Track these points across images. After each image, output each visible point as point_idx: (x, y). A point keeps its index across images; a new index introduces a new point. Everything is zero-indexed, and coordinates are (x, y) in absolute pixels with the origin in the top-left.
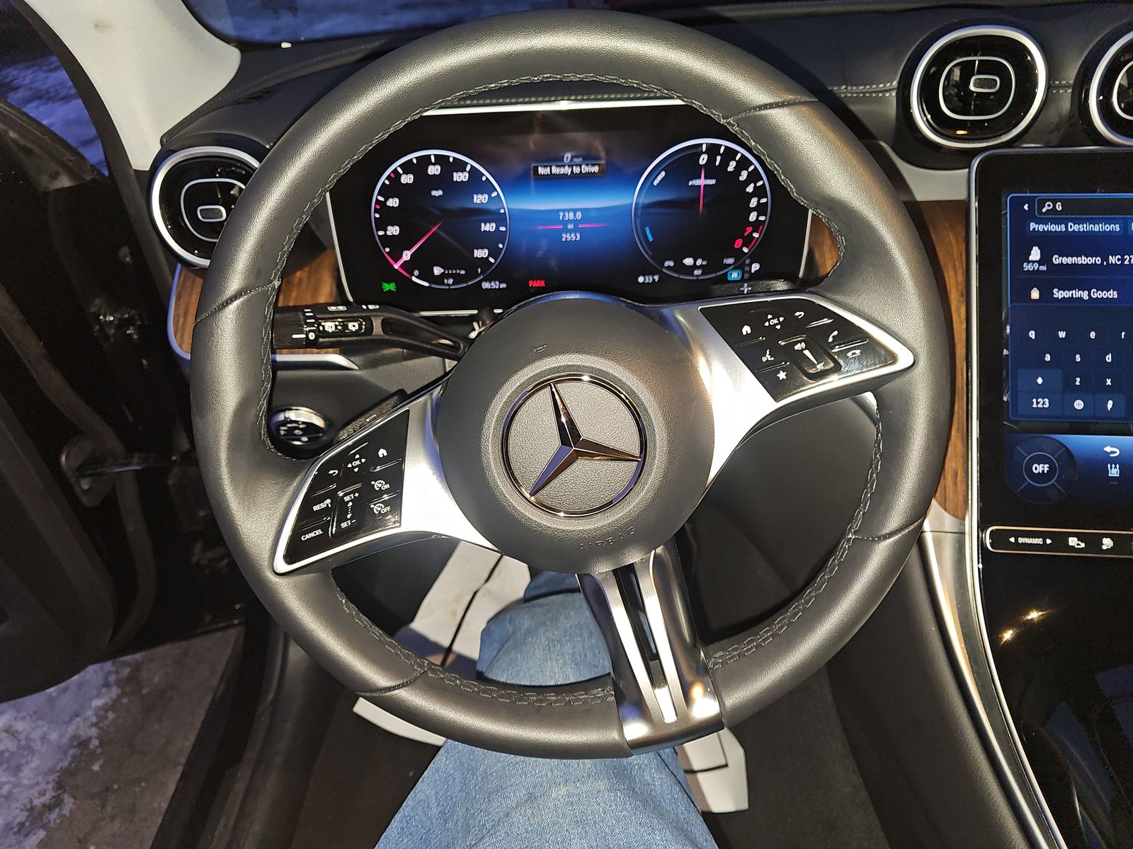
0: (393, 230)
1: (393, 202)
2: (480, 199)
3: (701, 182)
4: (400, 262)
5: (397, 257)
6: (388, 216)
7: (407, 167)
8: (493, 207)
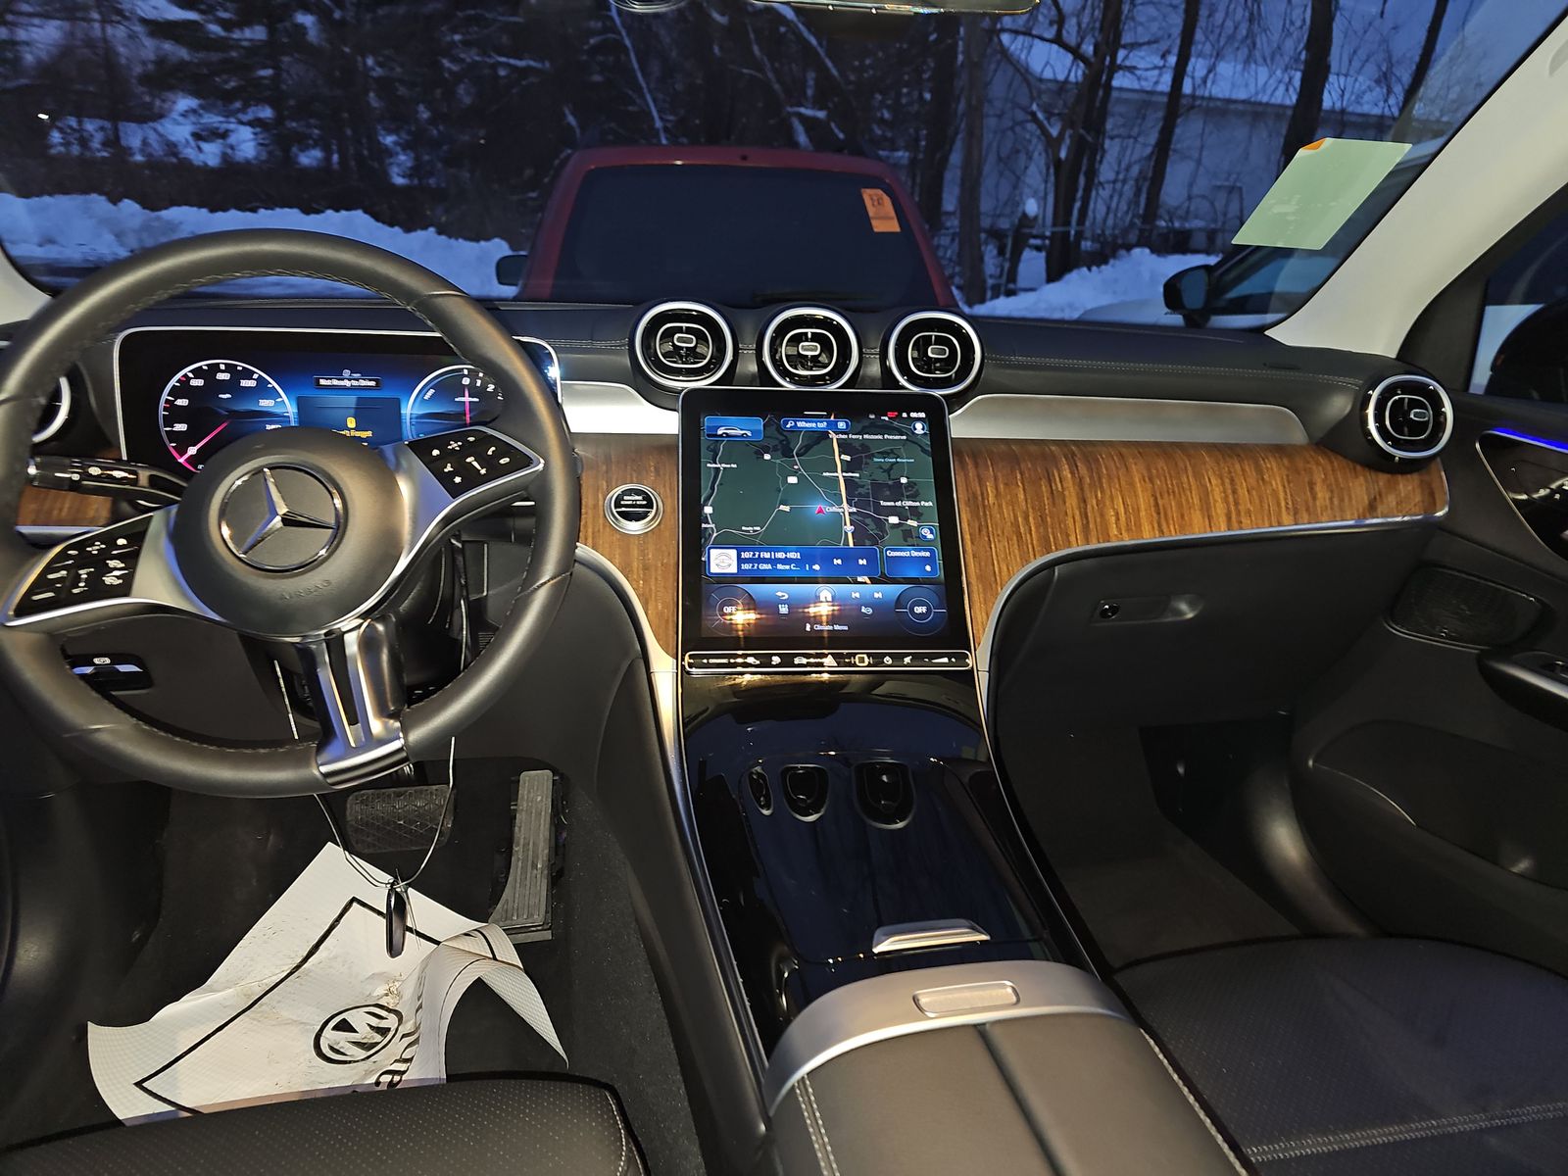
0: (181, 427)
1: (182, 402)
2: (266, 404)
3: (467, 399)
4: (186, 456)
5: (182, 453)
6: (175, 415)
7: (198, 373)
8: (277, 410)
